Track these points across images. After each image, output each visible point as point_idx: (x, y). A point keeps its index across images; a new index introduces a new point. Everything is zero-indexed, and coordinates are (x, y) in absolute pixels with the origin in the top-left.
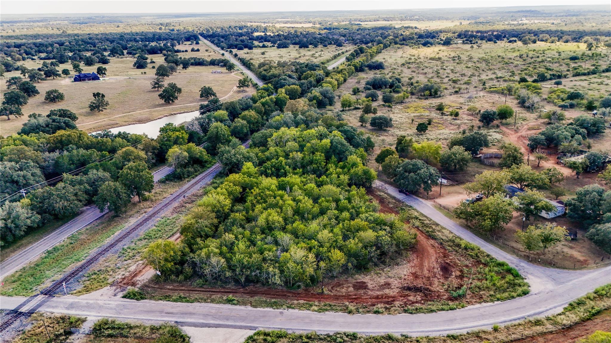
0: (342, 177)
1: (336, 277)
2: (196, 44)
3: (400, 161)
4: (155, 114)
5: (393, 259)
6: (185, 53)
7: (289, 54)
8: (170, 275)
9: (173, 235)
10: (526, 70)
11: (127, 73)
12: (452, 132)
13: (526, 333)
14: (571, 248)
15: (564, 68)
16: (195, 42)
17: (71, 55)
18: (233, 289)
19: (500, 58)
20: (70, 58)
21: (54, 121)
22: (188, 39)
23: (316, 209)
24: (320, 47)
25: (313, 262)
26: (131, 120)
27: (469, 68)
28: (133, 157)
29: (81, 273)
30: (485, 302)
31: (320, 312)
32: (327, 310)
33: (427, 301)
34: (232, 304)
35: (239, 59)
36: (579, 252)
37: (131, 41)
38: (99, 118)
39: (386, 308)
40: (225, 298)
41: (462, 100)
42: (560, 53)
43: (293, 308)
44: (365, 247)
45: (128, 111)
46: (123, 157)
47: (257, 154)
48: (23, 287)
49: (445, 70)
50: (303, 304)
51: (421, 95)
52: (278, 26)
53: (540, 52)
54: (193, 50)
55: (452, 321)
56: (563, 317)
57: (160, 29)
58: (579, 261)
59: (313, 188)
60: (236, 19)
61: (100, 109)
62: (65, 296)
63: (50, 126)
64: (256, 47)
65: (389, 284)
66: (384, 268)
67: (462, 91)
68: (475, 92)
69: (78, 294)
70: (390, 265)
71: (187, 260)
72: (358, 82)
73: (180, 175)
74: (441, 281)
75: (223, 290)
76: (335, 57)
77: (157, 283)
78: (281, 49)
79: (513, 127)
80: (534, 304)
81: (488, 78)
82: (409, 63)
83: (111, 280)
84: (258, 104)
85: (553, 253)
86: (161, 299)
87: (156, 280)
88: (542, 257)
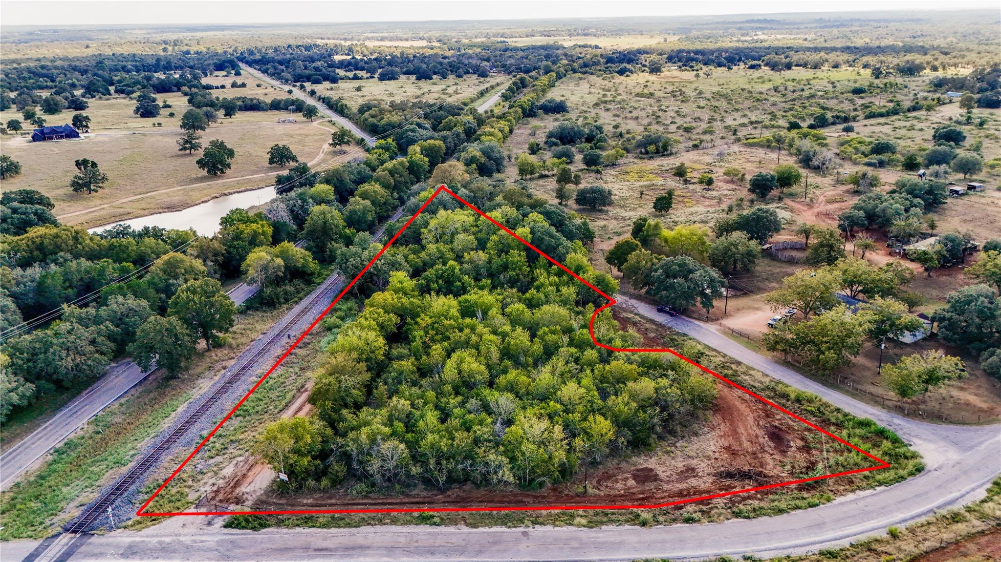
0: (564, 290)
1: (600, 463)
2: (236, 75)
3: (655, 260)
4: (195, 195)
5: (685, 426)
6: (221, 90)
7: (404, 89)
8: (304, 479)
9: (286, 406)
10: (791, 109)
11: (125, 126)
12: (711, 210)
13: (947, 536)
14: (962, 389)
15: (847, 106)
16: (233, 72)
17: (13, 97)
18: (425, 497)
19: (746, 92)
20: (14, 101)
21: (15, 211)
22: (220, 67)
23: (537, 347)
24: (451, 78)
25: (562, 440)
26: (152, 206)
27: (703, 108)
28: (183, 271)
29: (132, 488)
30: (860, 488)
31: (591, 527)
32: (602, 523)
33: (767, 494)
34: (431, 525)
35: (319, 99)
36: (976, 395)
37: (118, 70)
38: (91, 204)
39: (703, 512)
40: (416, 514)
41: (708, 159)
42: (833, 83)
43: (542, 524)
44: (642, 408)
45: (144, 190)
46: (165, 272)
47: (406, 257)
48: (25, 521)
49: (665, 111)
50: (557, 515)
51: (641, 153)
52: (371, 44)
53: (803, 82)
54: (234, 85)
55: (820, 526)
56: (991, 504)
57: (165, 50)
58: (981, 410)
59: (523, 311)
60: (296, 33)
61: (92, 187)
62: (113, 533)
63: (9, 220)
64: (342, 79)
65: (693, 470)
66: (676, 442)
67: (704, 145)
68: (726, 146)
69: (138, 527)
70: (683, 437)
71: (332, 450)
72: (533, 134)
73: (272, 299)
74: (777, 457)
75: (407, 500)
76: (482, 94)
77: (282, 495)
78: (387, 82)
79: (803, 199)
80: (939, 487)
81: (737, 123)
82: (606, 102)
83: (192, 497)
84: (380, 172)
85: (936, 400)
86: (298, 525)
87: (279, 489)
88: (922, 407)
